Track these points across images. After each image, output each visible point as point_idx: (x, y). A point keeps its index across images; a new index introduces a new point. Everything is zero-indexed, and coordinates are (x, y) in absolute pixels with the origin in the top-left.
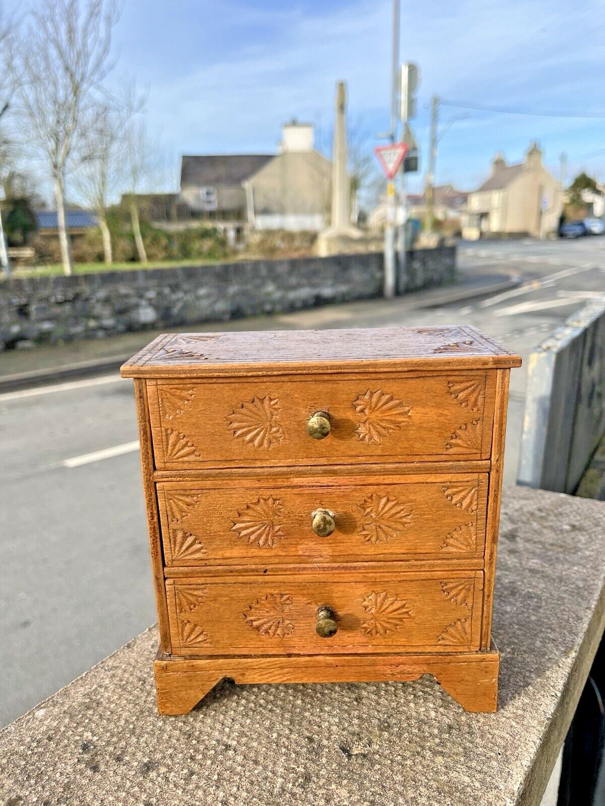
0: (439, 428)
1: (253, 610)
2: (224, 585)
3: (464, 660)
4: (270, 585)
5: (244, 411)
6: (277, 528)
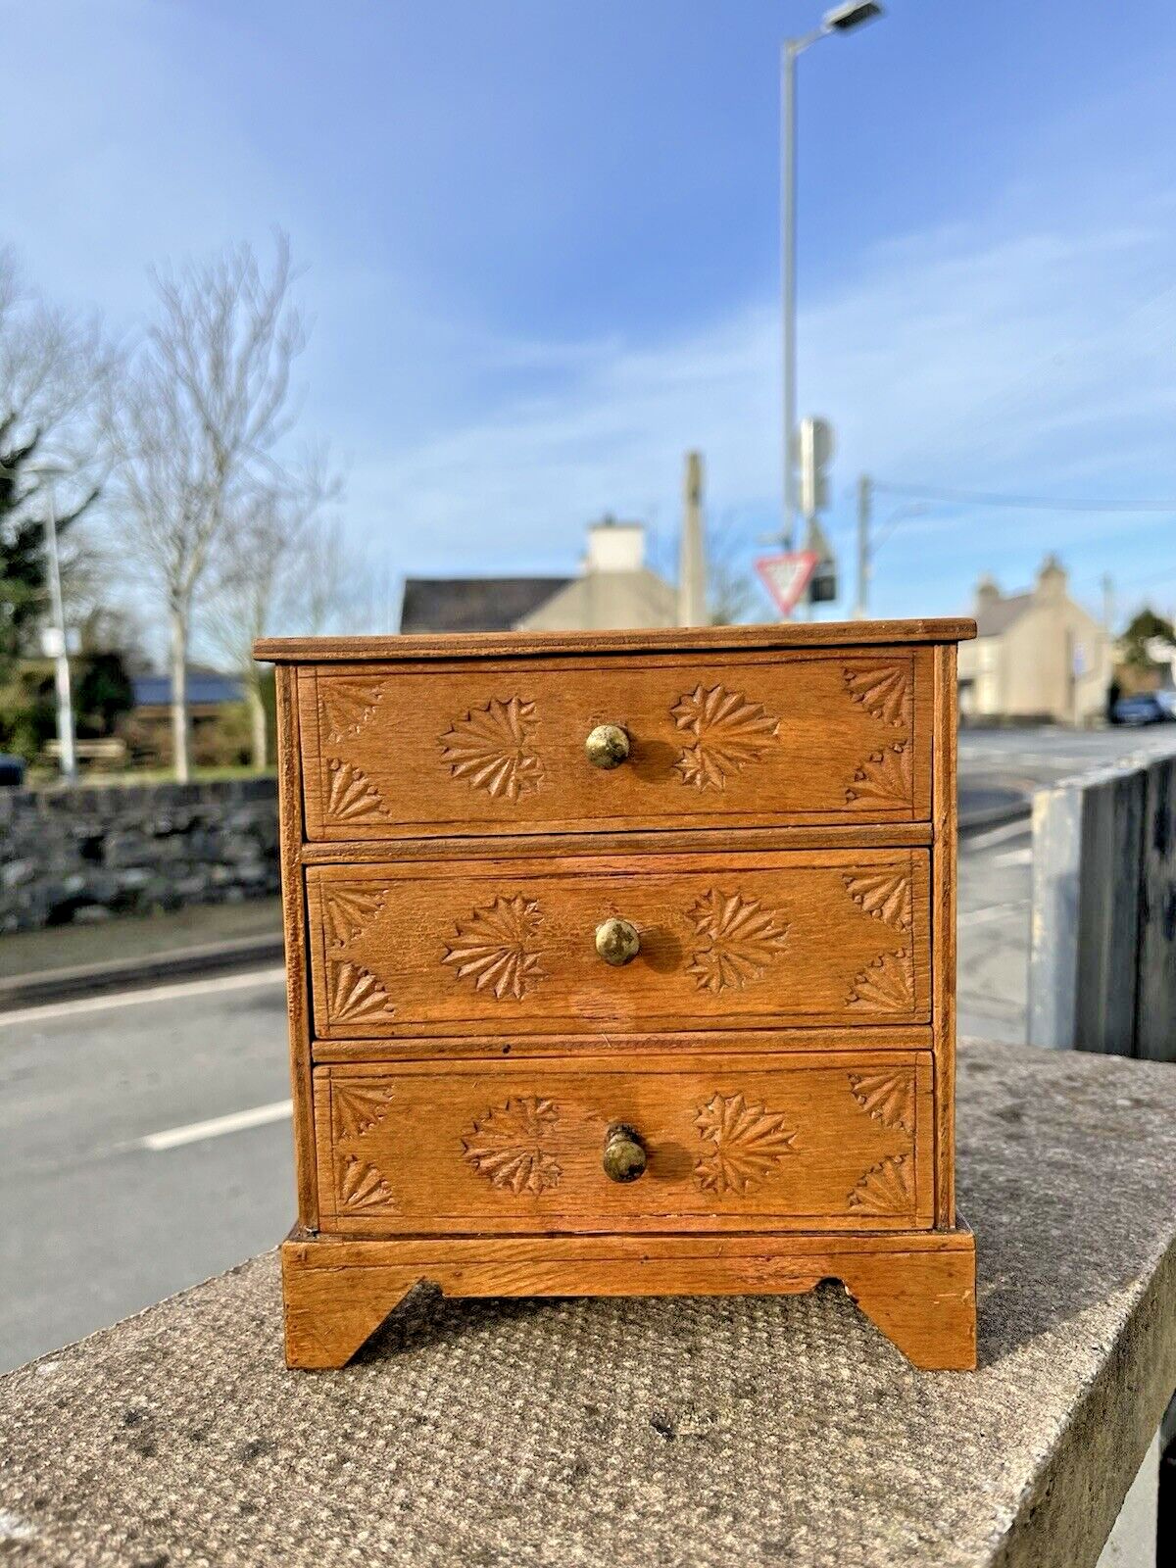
0: (833, 759)
1: (481, 1134)
2: (425, 1078)
3: (902, 1248)
4: (516, 1078)
5: (470, 726)
6: (530, 959)
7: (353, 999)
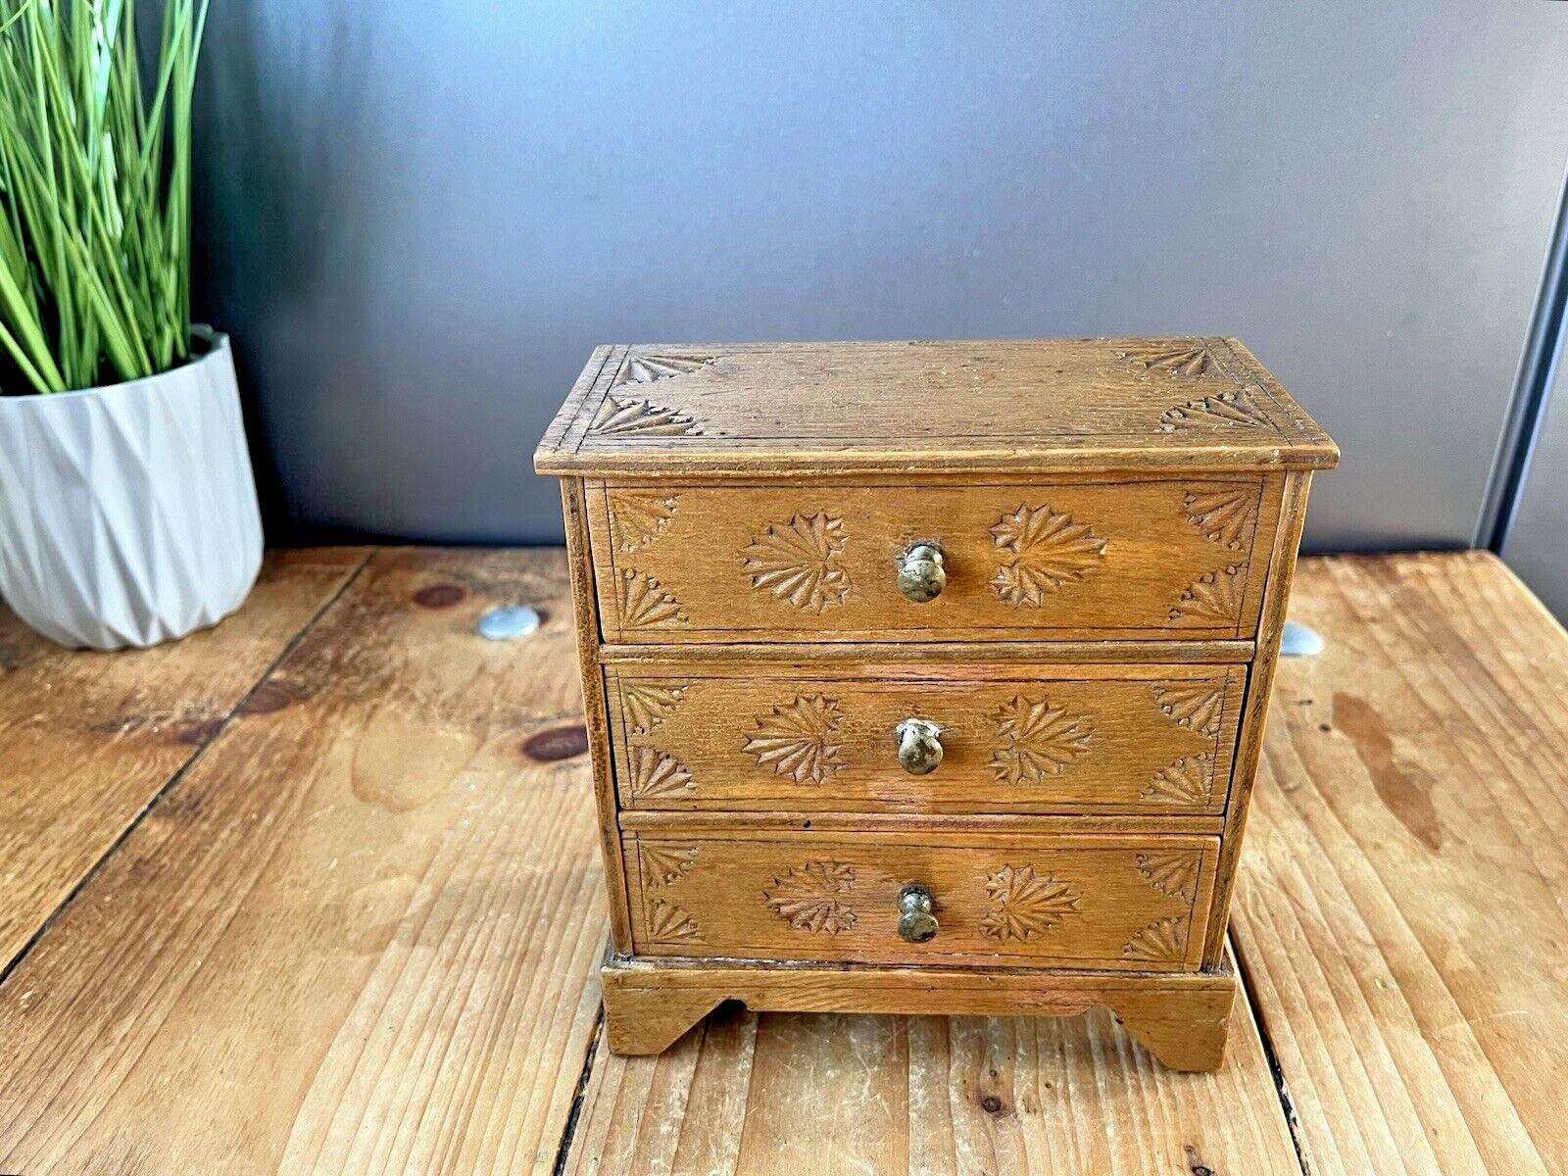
0: (1159, 580)
1: (781, 887)
2: (729, 843)
3: (1170, 986)
4: (814, 846)
5: (774, 539)
6: (829, 750)
7: (655, 779)
